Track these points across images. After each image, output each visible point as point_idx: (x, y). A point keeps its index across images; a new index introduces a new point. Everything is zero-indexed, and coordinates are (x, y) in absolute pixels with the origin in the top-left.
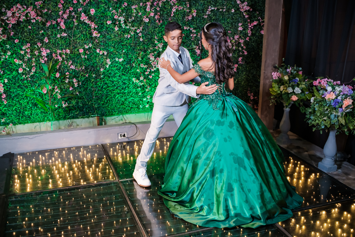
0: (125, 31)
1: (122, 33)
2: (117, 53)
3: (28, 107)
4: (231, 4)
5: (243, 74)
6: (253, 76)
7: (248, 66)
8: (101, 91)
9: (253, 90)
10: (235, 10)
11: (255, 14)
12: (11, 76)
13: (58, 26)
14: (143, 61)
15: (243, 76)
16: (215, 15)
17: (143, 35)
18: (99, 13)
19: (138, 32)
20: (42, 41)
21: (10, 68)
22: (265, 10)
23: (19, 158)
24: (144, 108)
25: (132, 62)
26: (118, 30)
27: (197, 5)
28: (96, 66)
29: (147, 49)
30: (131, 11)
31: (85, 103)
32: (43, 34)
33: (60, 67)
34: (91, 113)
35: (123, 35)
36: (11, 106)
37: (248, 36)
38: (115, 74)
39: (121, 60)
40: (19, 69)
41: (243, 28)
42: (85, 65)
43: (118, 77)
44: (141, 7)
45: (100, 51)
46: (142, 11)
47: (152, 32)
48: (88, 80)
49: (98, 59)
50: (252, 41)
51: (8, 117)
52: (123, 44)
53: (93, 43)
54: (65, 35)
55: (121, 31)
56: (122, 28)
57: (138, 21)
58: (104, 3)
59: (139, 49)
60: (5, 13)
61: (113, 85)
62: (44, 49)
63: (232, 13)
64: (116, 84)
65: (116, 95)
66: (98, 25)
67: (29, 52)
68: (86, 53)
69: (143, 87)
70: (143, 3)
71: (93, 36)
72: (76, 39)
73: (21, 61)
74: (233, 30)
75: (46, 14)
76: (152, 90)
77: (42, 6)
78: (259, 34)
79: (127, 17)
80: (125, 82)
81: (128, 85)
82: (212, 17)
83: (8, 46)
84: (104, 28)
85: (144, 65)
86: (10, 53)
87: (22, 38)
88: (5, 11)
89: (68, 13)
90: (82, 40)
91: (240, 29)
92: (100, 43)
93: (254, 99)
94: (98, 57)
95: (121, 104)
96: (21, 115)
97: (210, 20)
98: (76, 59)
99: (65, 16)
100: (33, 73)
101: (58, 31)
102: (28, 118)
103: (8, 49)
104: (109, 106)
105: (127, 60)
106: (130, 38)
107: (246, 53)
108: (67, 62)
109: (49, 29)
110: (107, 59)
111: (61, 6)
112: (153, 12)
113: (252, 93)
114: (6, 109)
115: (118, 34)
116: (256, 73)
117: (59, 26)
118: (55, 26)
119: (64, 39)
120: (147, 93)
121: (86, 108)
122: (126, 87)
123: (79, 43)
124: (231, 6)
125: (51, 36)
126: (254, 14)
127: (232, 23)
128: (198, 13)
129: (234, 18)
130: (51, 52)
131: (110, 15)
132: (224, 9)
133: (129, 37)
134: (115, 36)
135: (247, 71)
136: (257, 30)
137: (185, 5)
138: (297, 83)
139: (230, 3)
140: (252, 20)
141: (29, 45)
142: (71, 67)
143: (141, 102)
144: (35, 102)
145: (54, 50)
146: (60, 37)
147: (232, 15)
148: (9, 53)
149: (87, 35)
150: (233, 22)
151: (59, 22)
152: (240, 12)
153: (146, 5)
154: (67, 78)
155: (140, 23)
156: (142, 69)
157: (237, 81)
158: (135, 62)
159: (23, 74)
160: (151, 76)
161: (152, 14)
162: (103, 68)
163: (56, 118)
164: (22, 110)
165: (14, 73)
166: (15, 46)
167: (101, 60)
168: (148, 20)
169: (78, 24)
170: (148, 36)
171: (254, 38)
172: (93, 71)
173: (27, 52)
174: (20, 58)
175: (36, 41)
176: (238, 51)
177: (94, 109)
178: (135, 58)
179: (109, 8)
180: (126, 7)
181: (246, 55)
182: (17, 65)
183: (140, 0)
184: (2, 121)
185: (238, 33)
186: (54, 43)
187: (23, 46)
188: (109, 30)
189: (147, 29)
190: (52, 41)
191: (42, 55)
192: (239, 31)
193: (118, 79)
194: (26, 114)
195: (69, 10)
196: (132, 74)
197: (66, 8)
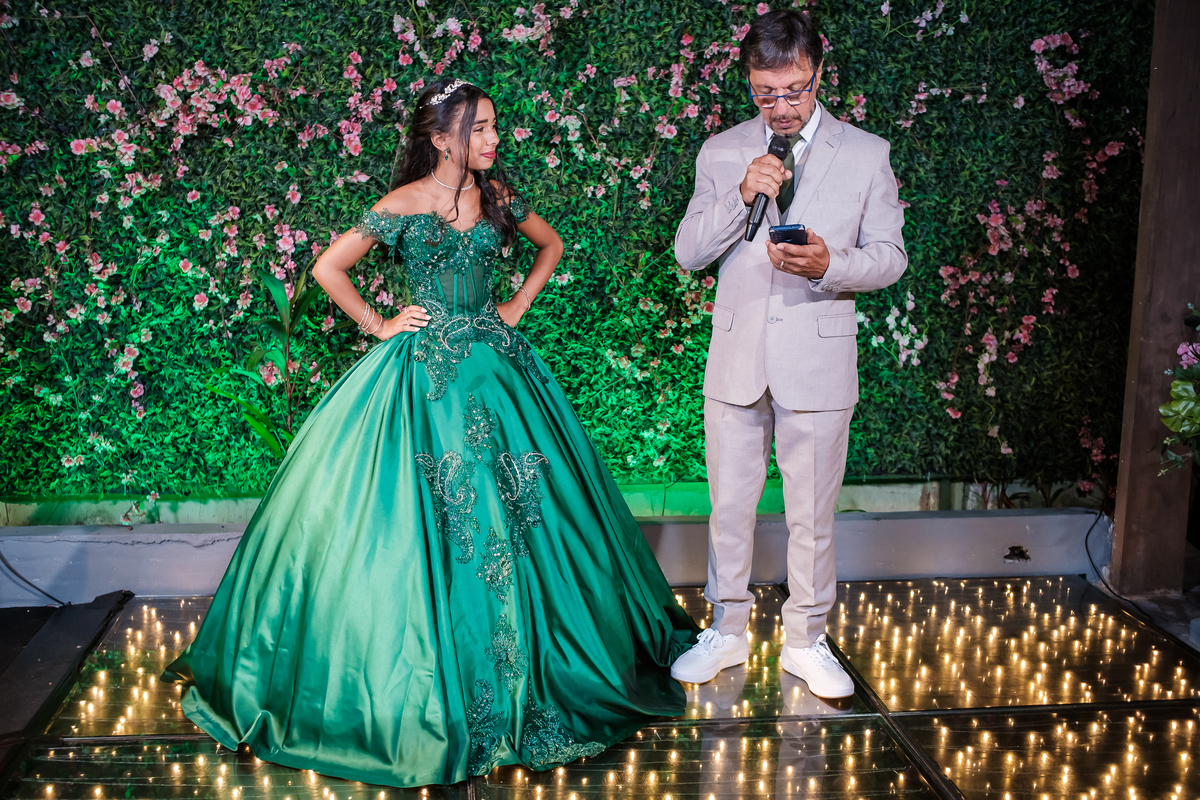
0: (586, 173)
1: (576, 177)
3: (218, 438)
4: (1014, 76)
5: (1059, 355)
6: (1100, 367)
7: (1083, 324)
10: (1027, 100)
11: (1117, 118)
12: (165, 323)
13: (339, 147)
14: (651, 287)
15: (1058, 367)
16: (946, 120)
17: (656, 189)
19: (635, 176)
20: (280, 201)
21: (165, 292)
23: (146, 616)
24: (648, 470)
26: (558, 167)
27: (874, 78)
30: (613, 97)
32: (285, 176)
35: (580, 186)
36: (159, 428)
37: (1083, 203)
38: (543, 332)
39: (567, 279)
40: (196, 297)
41: (1060, 170)
43: (551, 345)
44: (651, 83)
46: (654, 99)
50: (1101, 224)
51: (145, 467)
52: (575, 219)
54: (364, 178)
55: (569, 171)
56: (575, 161)
57: (638, 136)
58: (512, 68)
59: (636, 242)
62: (287, 227)
63: (1016, 111)
67: (232, 235)
69: (646, 388)
70: (659, 70)
73: (203, 269)
74: (1018, 178)
75: (302, 103)
76: (683, 401)
77: (286, 73)
80: (579, 363)
81: (591, 375)
82: (934, 127)
83: (165, 215)
84: (506, 159)
85: (656, 302)
86: (167, 237)
87: (215, 189)
89: (379, 100)
91: (1049, 173)
93: (1107, 464)
96: (192, 464)
97: (924, 137)
99: (366, 111)
100: (242, 314)
101: (339, 167)
102: (215, 475)
103: (165, 226)
105: (588, 281)
106: (606, 197)
107: (1073, 273)
108: (366, 278)
109: (310, 159)
110: (513, 274)
111: (355, 75)
112: (696, 103)
113: (1100, 439)
114: (142, 436)
115: (558, 181)
118: (331, 148)
119: (359, 193)
120: (662, 411)
122: (581, 384)
124: (1013, 81)
125: (314, 183)
126: (1110, 116)
127: (1015, 153)
128: (876, 107)
129: (1025, 130)
130: (310, 243)
131: (532, 109)
133: (599, 196)
134: (549, 189)
135: (1076, 344)
136: (1125, 180)
139: (1007, 70)
140: (1100, 140)
141: (233, 212)
142: (378, 300)
143: (637, 445)
144: (242, 419)
145: (321, 235)
146: (346, 187)
147: (1017, 118)
148: (163, 239)
151: (344, 133)
152: (1052, 106)
153: (669, 76)
155: (645, 143)
156: (648, 317)
157: (1036, 384)
158: (619, 288)
159: (207, 315)
160: (682, 348)
161: (692, 111)
164: (195, 447)
165: (178, 310)
166: (187, 216)
168: (675, 132)
170: (675, 192)
171: (1107, 212)
173: (225, 239)
174: (201, 257)
175: (262, 200)
176: (1039, 265)
178: (621, 275)
179: (526, 83)
180: (595, 83)
181: (1074, 280)
182: (190, 281)
183: (649, 58)
184: (126, 480)
185: (1039, 192)
186: (322, 208)
187: (212, 212)
188: (525, 167)
189: (669, 168)
190: (318, 201)
191: (280, 251)
192: (1043, 184)
193: (553, 351)
194: (210, 463)
195: (384, 92)
196: (607, 336)
197: (373, 82)
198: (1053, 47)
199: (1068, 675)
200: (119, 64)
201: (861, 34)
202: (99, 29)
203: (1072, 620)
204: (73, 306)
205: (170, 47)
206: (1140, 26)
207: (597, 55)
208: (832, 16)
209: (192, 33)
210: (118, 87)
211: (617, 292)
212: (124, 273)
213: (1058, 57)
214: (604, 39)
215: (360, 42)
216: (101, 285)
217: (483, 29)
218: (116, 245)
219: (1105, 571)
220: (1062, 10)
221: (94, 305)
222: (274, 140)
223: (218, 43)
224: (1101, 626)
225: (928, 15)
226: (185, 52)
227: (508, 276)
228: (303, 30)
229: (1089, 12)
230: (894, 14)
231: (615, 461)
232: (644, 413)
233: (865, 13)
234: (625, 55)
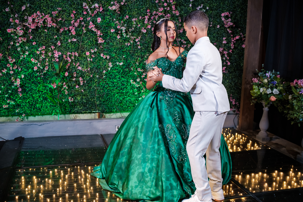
0: (126, 40)
1: (123, 41)
2: (118, 58)
3: (40, 101)
4: (217, 21)
5: (226, 81)
6: (234, 84)
7: (231, 75)
8: (103, 90)
9: (235, 96)
10: (220, 26)
11: (238, 31)
13: (69, 33)
14: (140, 66)
15: (226, 84)
17: (141, 44)
18: (105, 23)
19: (137, 41)
20: (55, 45)
21: (27, 66)
22: (246, 27)
25: (130, 67)
26: (120, 39)
28: (100, 69)
29: (144, 56)
30: (132, 23)
31: (89, 100)
32: (56, 39)
33: (69, 67)
34: (93, 109)
35: (124, 43)
36: (25, 99)
37: (231, 49)
38: (116, 76)
39: (121, 64)
40: (35, 67)
41: (226, 41)
42: (90, 67)
43: (117, 79)
44: (140, 20)
45: (103, 55)
46: (141, 24)
47: (148, 42)
48: (91, 80)
49: (101, 63)
50: (235, 53)
51: (22, 108)
52: (123, 50)
53: (98, 49)
54: (75, 40)
55: (122, 40)
56: (123, 37)
57: (137, 32)
58: (109, 16)
59: (137, 56)
60: (27, 20)
61: (113, 85)
62: (56, 51)
63: (218, 28)
64: (116, 85)
65: (116, 94)
66: (103, 33)
67: (44, 53)
68: (91, 57)
69: (139, 89)
70: (142, 17)
71: (98, 43)
72: (84, 45)
73: (37, 61)
74: (218, 43)
75: (60, 22)
76: (147, 91)
77: (57, 15)
78: (240, 47)
79: (128, 28)
80: (124, 83)
81: (127, 86)
83: (27, 48)
84: (108, 36)
85: (141, 69)
87: (39, 42)
88: (27, 18)
89: (79, 22)
90: (89, 45)
91: (224, 42)
92: (104, 49)
93: (235, 105)
94: (102, 60)
95: (120, 103)
96: (33, 107)
98: (82, 61)
99: (76, 24)
100: (46, 72)
101: (69, 37)
102: (39, 110)
103: (27, 50)
104: (109, 104)
105: (126, 64)
106: (130, 45)
107: (229, 64)
108: (75, 63)
109: (62, 35)
110: (109, 63)
111: (73, 16)
112: (150, 25)
113: (234, 99)
114: (21, 101)
115: (119, 42)
116: (238, 81)
117: (71, 32)
118: (67, 33)
119: (74, 43)
120: (142, 94)
121: (89, 105)
122: (124, 88)
123: (86, 48)
124: (217, 22)
125: (63, 41)
126: (236, 30)
127: (217, 38)
129: (219, 33)
130: (62, 55)
131: (114, 25)
132: (211, 24)
134: (117, 43)
135: (229, 79)
136: (239, 44)
137: (178, 20)
138: (276, 85)
139: (216, 20)
140: (235, 35)
141: (44, 47)
142: (78, 68)
143: (137, 101)
144: (46, 96)
145: (65, 53)
146: (71, 42)
147: (217, 30)
148: (27, 53)
149: (93, 41)
150: (219, 36)
151: (71, 29)
152: (225, 28)
153: (144, 19)
154: (74, 77)
155: (139, 34)
156: (139, 73)
159: (37, 72)
161: (149, 27)
162: (105, 70)
163: (62, 112)
164: (34, 103)
165: (30, 70)
166: (32, 48)
167: (104, 64)
168: (146, 31)
169: (86, 32)
170: (145, 45)
171: (236, 51)
172: (97, 72)
173: (42, 54)
175: (50, 45)
177: (96, 105)
178: (133, 63)
179: (113, 19)
180: (128, 20)
181: (229, 65)
182: (33, 63)
183: (140, 14)
184: (17, 111)
185: (222, 46)
186: (65, 47)
187: (39, 47)
188: (112, 38)
189: (144, 39)
190: (64, 45)
191: (55, 57)
192: (223, 44)
193: (118, 80)
194: (37, 107)
195: (80, 20)
196: (130, 77)
197: (77, 18)
198: (226, 15)
199: (235, 146)
200: (15, 11)
201: (185, 11)
202: (10, 2)
203: (233, 136)
204: (3, 69)
205: (28, 8)
206: (242, 12)
207: (128, 13)
208: (179, 7)
209: (34, 5)
210: (15, 17)
211: (132, 67)
212: (16, 62)
213: (227, 17)
214: (130, 10)
215: (74, 8)
216: (11, 64)
217: (103, 6)
218: (14, 55)
219: (237, 127)
220: (227, 7)
221: (9, 69)
222: (53, 31)
223: (40, 7)
224: (238, 137)
225: (199, 7)
226: (32, 9)
227: (108, 63)
228: (61, 5)
229: (232, 8)
230: (192, 7)
231: (132, 105)
232: (138, 94)
233: (186, 6)
234: (135, 14)
